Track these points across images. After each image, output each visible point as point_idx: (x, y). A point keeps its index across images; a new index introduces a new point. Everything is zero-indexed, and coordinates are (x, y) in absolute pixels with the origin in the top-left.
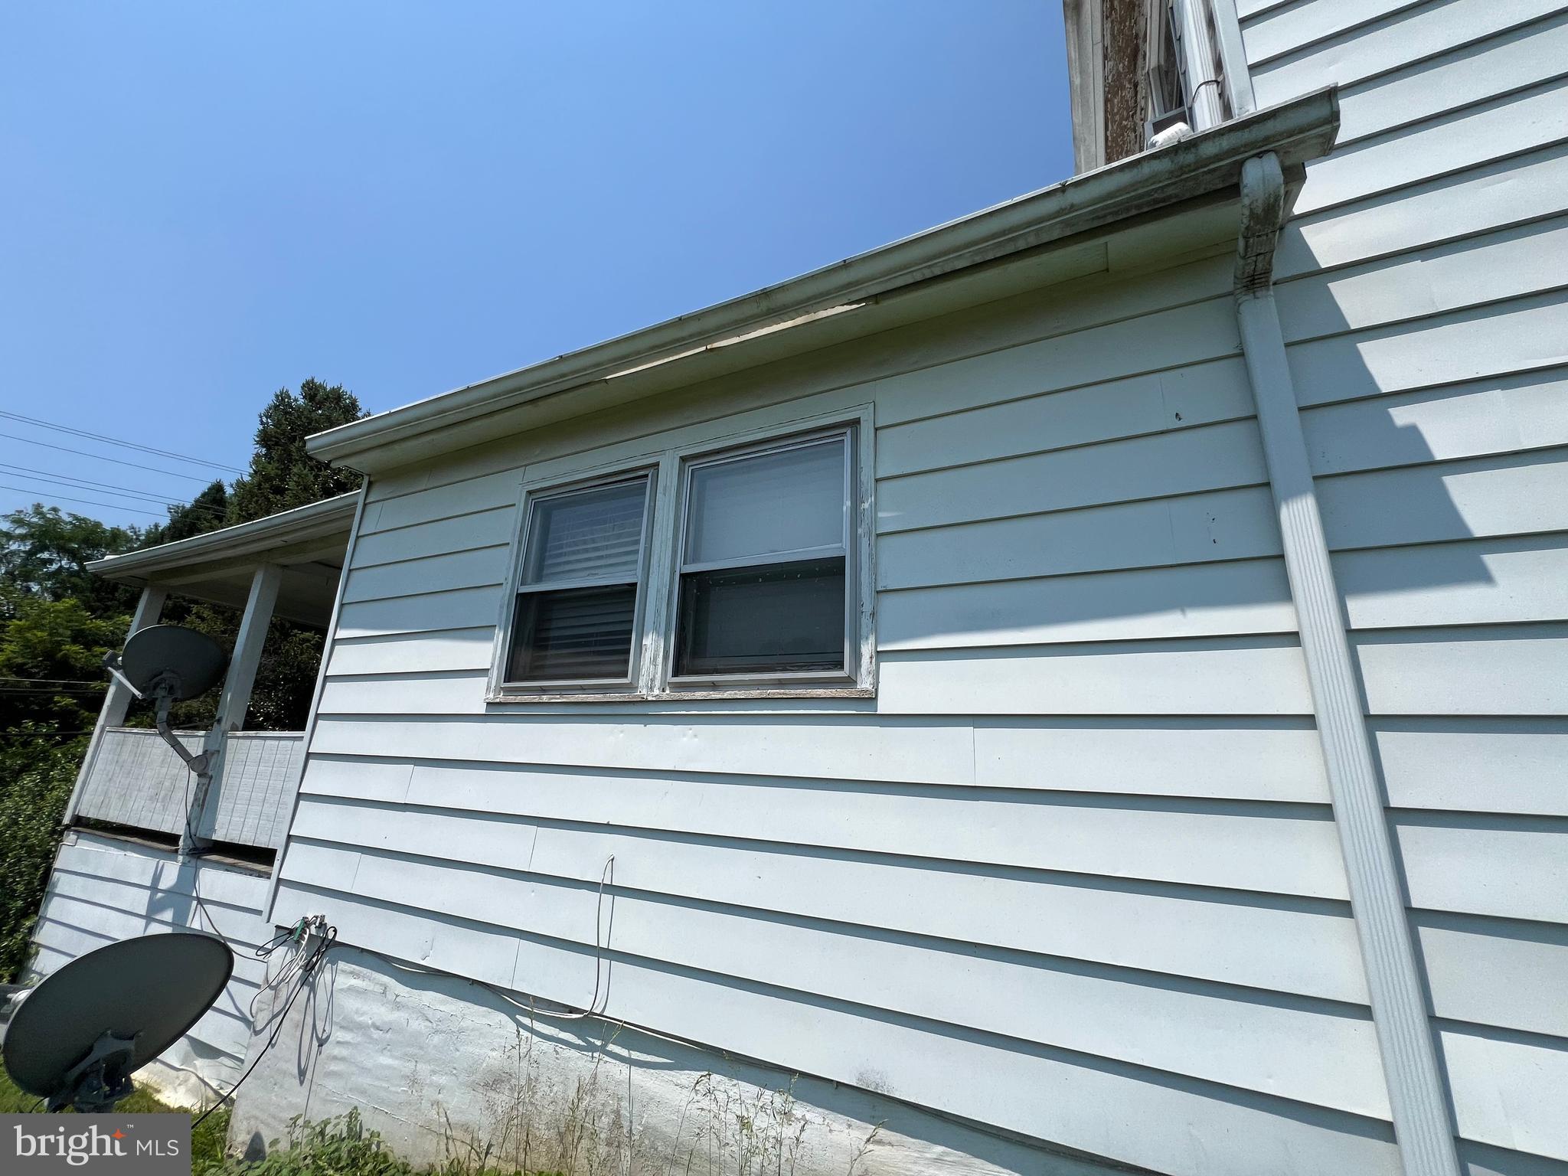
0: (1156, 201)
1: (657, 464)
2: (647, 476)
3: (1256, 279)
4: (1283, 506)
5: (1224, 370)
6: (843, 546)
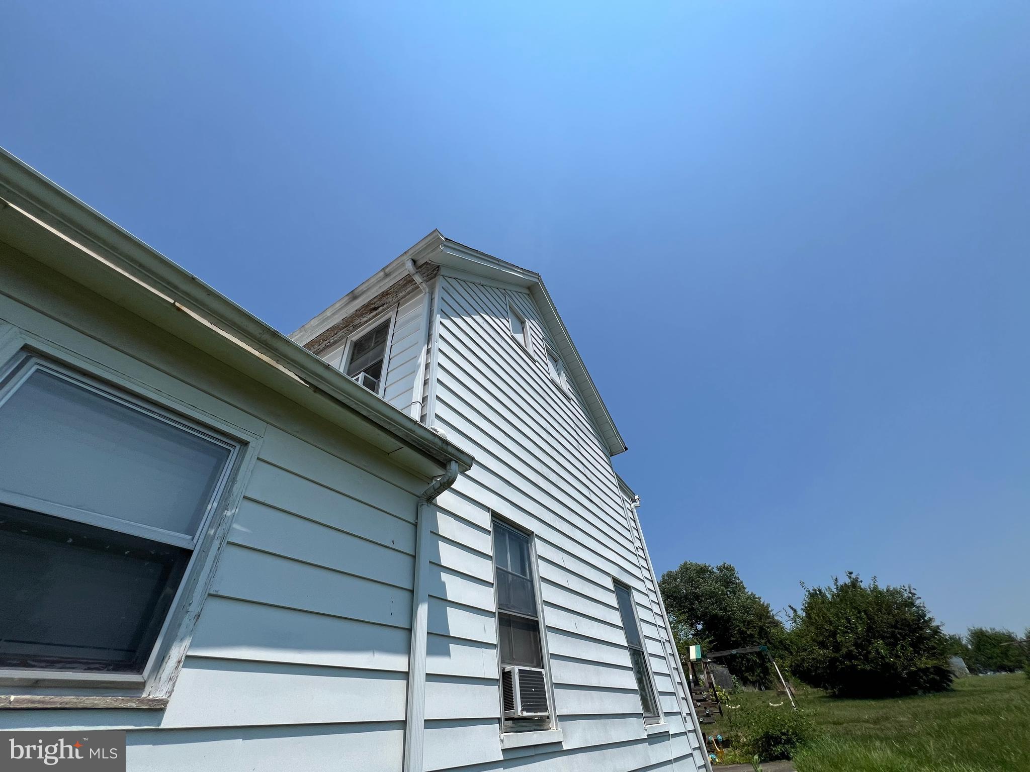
0: (429, 451)
3: (430, 499)
4: (420, 605)
5: (409, 529)
6: (195, 541)
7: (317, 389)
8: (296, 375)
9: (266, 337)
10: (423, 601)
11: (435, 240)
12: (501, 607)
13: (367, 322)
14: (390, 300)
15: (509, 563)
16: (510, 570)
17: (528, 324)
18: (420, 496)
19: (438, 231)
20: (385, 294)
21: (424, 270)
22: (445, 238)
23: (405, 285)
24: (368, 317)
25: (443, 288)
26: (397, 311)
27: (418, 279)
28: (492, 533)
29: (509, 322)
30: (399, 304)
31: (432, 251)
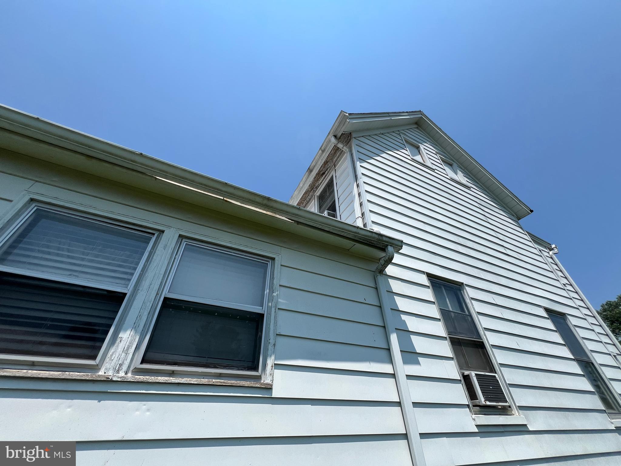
0: (371, 243)
1: (163, 232)
2: (154, 234)
3: (381, 271)
4: (391, 335)
5: (373, 291)
6: (264, 309)
7: (298, 223)
8: (286, 218)
9: (265, 202)
10: (393, 332)
11: (343, 117)
12: (450, 334)
13: (321, 182)
14: (330, 165)
15: (449, 305)
16: (451, 309)
17: (422, 147)
18: (374, 271)
19: (343, 112)
20: (326, 163)
21: (342, 139)
22: (349, 114)
23: (335, 153)
24: (322, 179)
25: (356, 145)
26: (335, 170)
27: (340, 146)
28: (431, 287)
29: (407, 150)
30: (335, 166)
31: (343, 125)
